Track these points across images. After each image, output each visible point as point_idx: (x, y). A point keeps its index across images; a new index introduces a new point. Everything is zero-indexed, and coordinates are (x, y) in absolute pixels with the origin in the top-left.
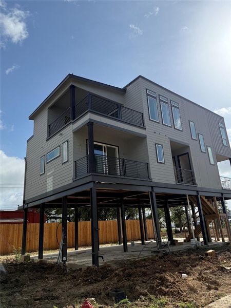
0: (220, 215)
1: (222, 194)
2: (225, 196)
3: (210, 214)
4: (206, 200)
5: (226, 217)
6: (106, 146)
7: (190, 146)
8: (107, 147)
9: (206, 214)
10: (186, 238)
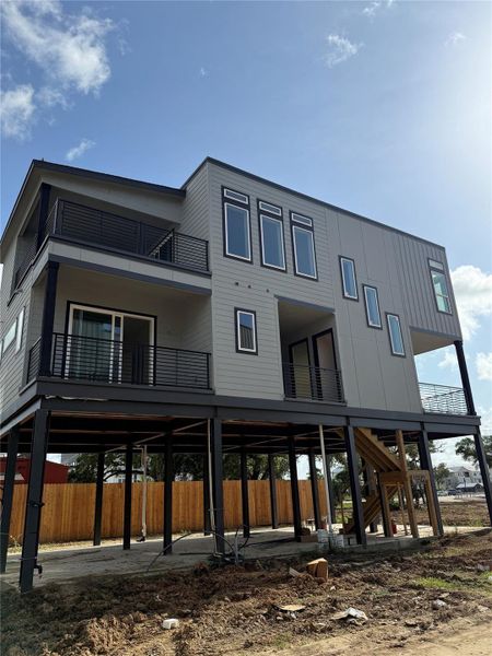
0: (409, 473)
1: (422, 423)
2: (429, 428)
3: (389, 470)
4: (374, 439)
5: (428, 478)
6: (121, 315)
7: (335, 313)
8: (125, 318)
9: (382, 471)
10: (344, 524)
